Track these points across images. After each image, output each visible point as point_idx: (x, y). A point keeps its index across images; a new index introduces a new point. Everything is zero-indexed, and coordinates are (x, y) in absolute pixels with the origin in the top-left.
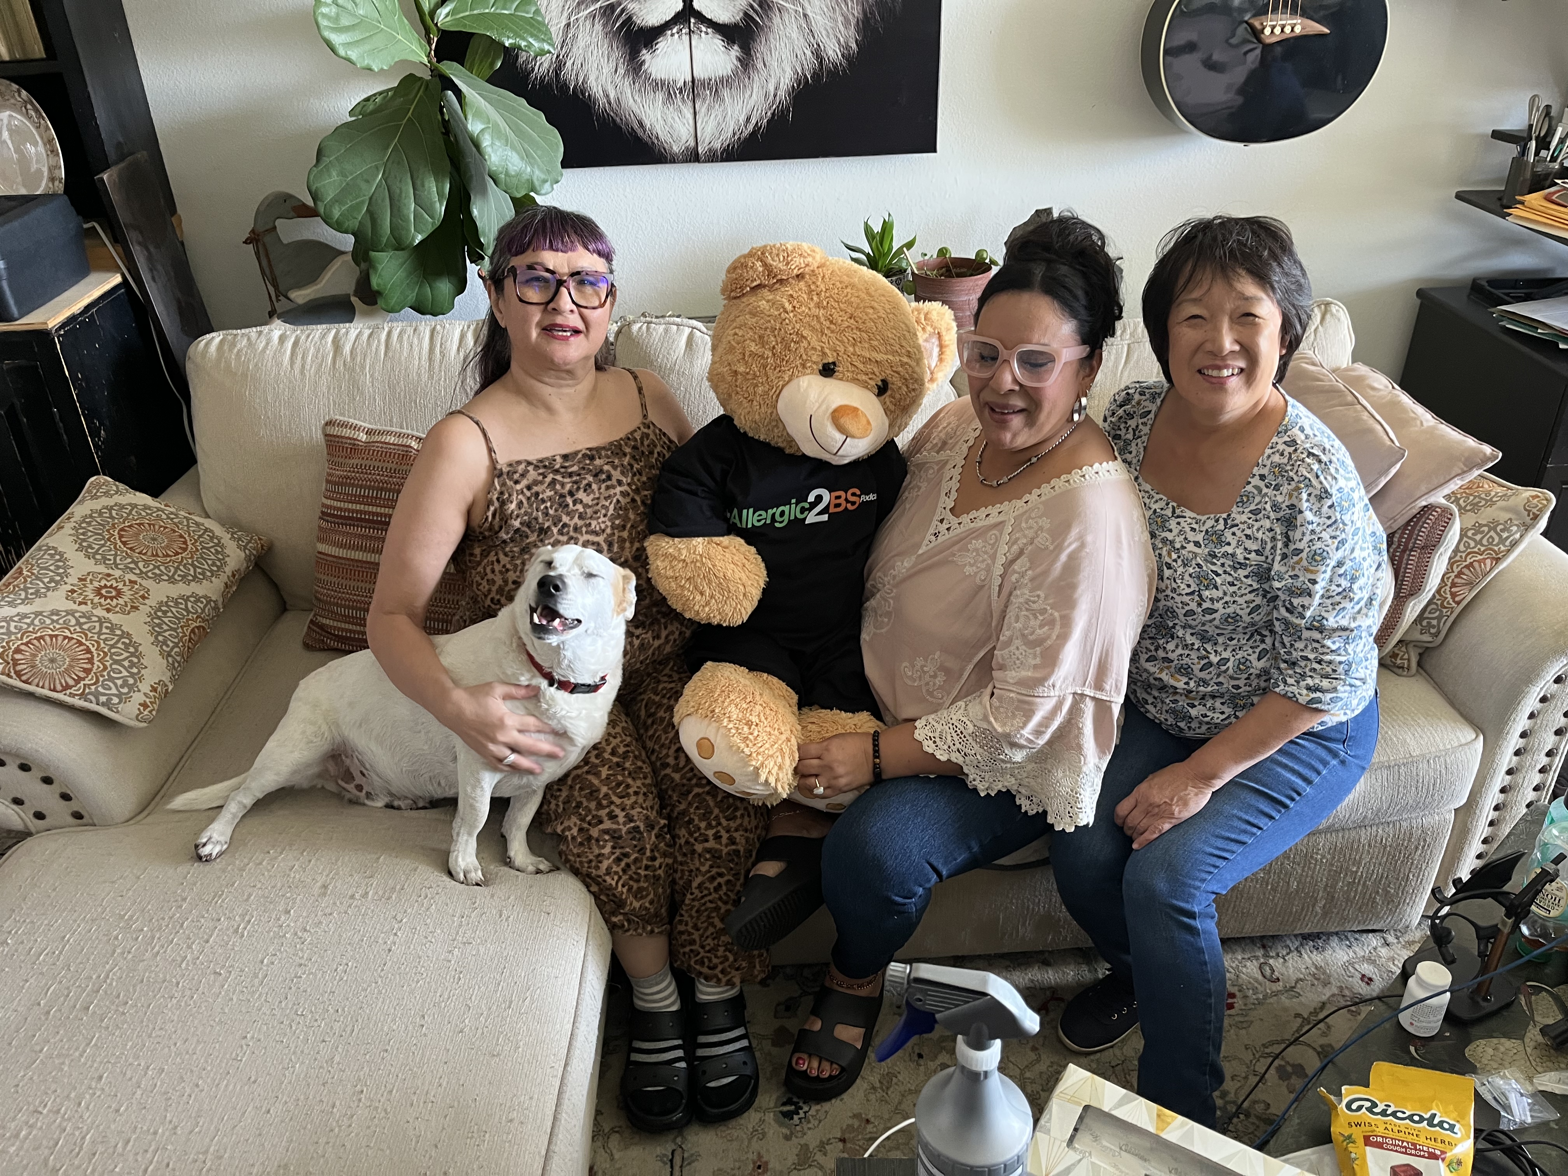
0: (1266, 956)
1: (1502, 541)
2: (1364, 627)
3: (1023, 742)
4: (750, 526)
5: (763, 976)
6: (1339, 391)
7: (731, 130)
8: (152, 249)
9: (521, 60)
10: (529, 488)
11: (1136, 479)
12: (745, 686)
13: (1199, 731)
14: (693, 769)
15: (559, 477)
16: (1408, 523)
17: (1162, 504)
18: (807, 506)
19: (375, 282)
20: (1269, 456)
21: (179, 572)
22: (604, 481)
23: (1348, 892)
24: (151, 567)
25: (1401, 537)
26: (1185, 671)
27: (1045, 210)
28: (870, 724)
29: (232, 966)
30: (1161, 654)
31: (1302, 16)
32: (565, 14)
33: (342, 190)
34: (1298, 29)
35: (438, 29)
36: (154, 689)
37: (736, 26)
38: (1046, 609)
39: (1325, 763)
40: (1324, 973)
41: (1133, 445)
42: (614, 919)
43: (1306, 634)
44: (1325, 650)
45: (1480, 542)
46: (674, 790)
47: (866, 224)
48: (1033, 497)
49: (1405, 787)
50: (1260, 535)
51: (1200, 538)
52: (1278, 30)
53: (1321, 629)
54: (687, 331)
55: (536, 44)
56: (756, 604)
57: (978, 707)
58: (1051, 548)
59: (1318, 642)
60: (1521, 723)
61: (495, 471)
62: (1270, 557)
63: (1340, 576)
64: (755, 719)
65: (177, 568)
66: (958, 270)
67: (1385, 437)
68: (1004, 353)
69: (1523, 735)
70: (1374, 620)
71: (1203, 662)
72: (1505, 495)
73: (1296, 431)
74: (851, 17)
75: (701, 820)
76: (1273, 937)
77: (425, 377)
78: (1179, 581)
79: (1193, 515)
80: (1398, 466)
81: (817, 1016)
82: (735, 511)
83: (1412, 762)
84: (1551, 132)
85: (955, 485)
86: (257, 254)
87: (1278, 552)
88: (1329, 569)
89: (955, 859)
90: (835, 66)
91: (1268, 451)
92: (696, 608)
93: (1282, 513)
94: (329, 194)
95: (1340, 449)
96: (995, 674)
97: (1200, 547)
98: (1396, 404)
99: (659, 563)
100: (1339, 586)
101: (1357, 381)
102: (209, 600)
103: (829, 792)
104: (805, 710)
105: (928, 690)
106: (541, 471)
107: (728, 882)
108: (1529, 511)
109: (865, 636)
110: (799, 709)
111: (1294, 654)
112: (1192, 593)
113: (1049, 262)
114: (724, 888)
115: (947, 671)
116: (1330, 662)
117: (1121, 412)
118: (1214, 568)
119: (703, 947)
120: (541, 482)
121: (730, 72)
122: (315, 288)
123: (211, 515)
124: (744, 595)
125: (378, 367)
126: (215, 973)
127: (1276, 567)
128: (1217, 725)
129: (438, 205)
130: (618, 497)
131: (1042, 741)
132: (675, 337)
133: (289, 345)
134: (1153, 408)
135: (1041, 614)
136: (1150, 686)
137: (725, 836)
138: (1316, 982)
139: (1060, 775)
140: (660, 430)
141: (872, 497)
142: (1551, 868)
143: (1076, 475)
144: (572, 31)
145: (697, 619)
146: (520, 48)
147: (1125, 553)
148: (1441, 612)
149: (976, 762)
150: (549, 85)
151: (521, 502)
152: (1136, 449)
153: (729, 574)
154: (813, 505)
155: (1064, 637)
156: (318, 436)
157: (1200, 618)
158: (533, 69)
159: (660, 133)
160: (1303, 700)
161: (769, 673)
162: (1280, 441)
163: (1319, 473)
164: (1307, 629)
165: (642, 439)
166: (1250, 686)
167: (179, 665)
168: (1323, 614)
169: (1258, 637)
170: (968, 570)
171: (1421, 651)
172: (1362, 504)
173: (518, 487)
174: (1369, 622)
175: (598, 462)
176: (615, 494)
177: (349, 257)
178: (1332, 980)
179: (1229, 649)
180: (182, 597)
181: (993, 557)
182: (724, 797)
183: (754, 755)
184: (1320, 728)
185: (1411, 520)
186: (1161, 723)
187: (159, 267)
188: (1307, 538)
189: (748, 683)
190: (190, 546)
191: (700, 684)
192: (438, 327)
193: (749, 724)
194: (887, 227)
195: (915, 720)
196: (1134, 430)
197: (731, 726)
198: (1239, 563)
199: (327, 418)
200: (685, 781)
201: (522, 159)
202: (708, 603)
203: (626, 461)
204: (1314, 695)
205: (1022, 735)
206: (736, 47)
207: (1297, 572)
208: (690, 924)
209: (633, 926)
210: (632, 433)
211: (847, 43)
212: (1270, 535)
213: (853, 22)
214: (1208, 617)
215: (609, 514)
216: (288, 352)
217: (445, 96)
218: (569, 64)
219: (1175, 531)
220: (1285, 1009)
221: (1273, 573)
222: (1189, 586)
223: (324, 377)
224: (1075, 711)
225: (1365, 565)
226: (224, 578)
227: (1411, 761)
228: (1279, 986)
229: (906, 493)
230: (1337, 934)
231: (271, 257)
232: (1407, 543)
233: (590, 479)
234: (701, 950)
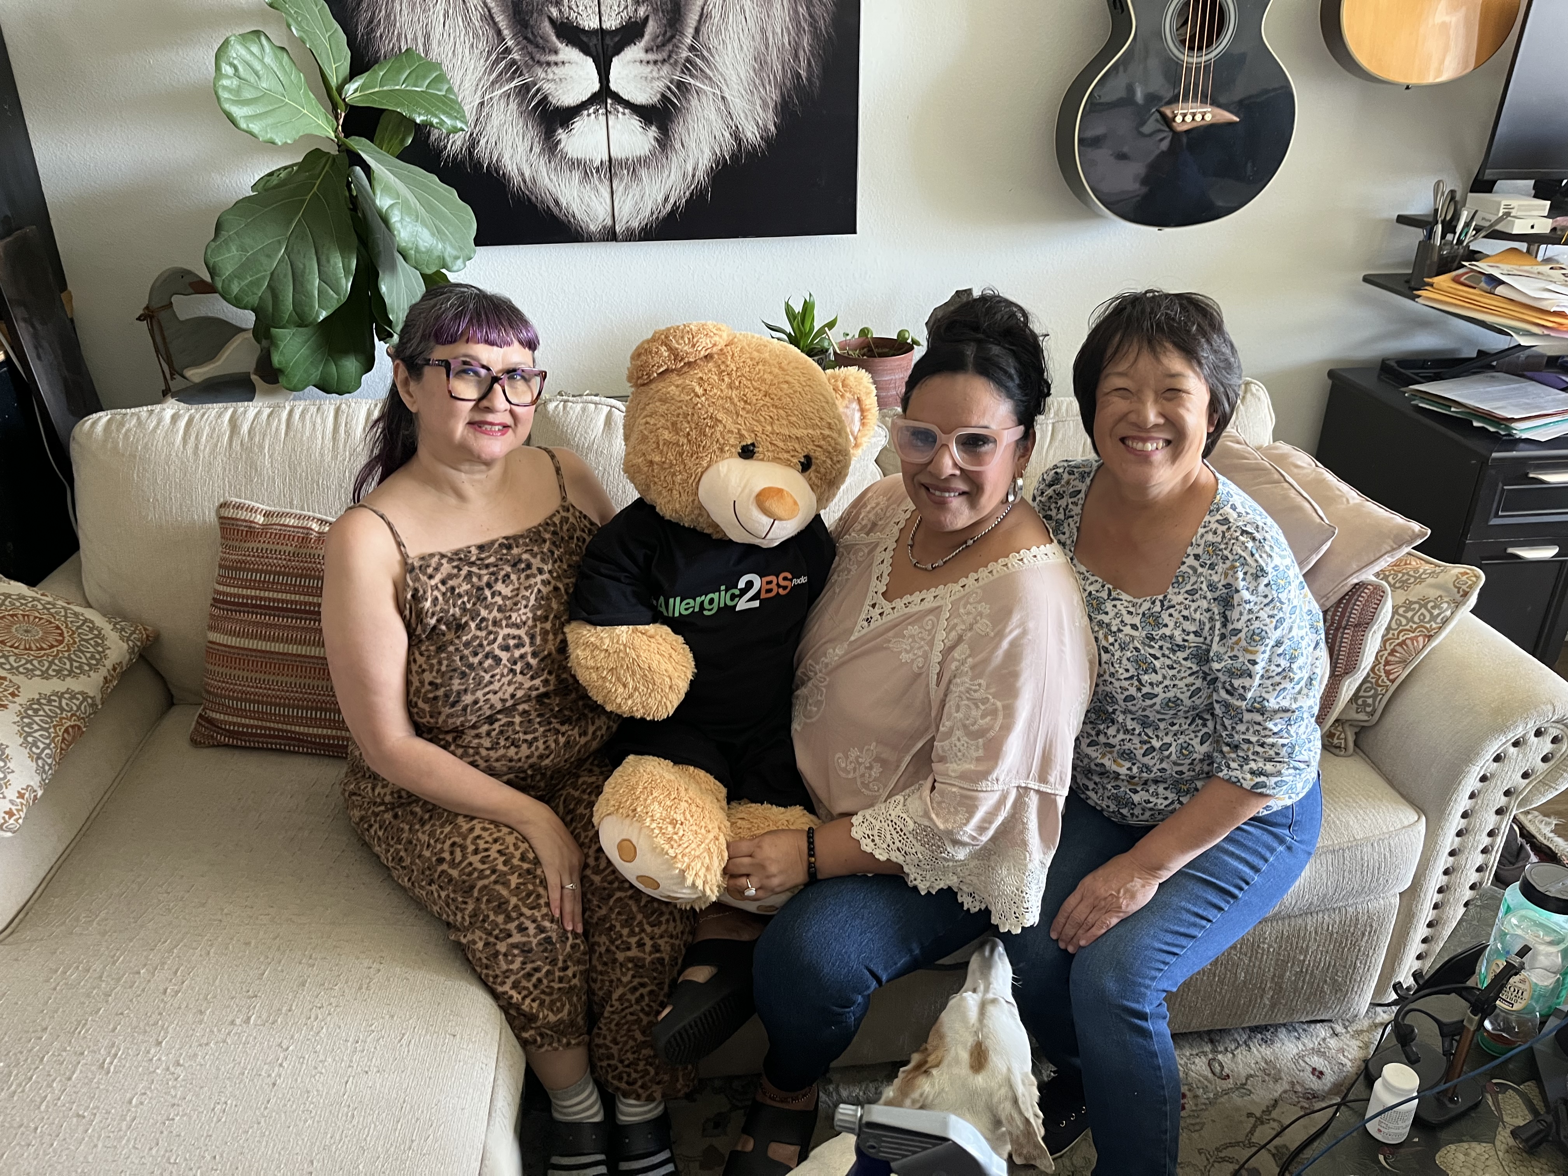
0: (1215, 1051)
1: (1433, 618)
2: (1306, 708)
3: (966, 839)
4: (677, 614)
5: (686, 1090)
6: (1265, 469)
7: (649, 209)
8: (39, 326)
9: (432, 138)
10: (443, 582)
11: (1072, 559)
12: (669, 781)
13: (1145, 818)
14: (615, 871)
15: (474, 569)
16: (1340, 601)
17: (1097, 586)
18: (737, 592)
19: (276, 359)
20: (1202, 536)
21: (54, 667)
22: (523, 570)
23: (1296, 982)
24: (23, 661)
25: (1334, 615)
26: (1128, 755)
27: (965, 291)
28: (804, 820)
29: (98, 1108)
30: (1102, 739)
31: (1211, 104)
32: (479, 93)
33: (242, 265)
34: (1208, 118)
35: (346, 104)
36: (21, 796)
37: (654, 107)
38: (988, 699)
39: (1272, 850)
40: (1275, 1068)
41: (1066, 525)
42: (525, 1035)
43: (1247, 716)
44: (1267, 733)
45: (1411, 620)
46: (593, 894)
47: (787, 304)
48: (970, 581)
49: (1350, 872)
50: (1197, 616)
51: (1137, 620)
52: (1189, 118)
53: (1262, 711)
54: (606, 409)
55: (449, 122)
56: (682, 696)
57: (917, 803)
58: (992, 634)
59: (1259, 724)
60: (1462, 803)
61: (408, 568)
62: (1209, 638)
63: (1279, 655)
64: (679, 817)
65: (51, 663)
66: (880, 351)
67: (1314, 514)
68: (941, 437)
69: (1465, 815)
70: (1312, 702)
71: (1145, 747)
72: (1434, 572)
73: (1228, 509)
74: (769, 100)
75: (622, 927)
76: (1220, 1030)
77: (328, 458)
78: (1117, 666)
79: (1130, 598)
80: (1329, 543)
81: (749, 1134)
82: (662, 599)
83: (1357, 845)
84: (1456, 217)
85: (886, 569)
86: (151, 331)
87: (1217, 632)
88: (1268, 648)
89: (896, 964)
90: (754, 147)
91: (1201, 531)
92: (619, 700)
93: (1218, 593)
94: (228, 269)
95: (1271, 527)
96: (934, 766)
97: (1137, 629)
98: (1321, 482)
99: (579, 652)
100: (1278, 666)
101: (1281, 459)
102: (85, 696)
103: (761, 893)
104: (734, 804)
105: (862, 783)
106: (455, 564)
107: (651, 992)
108: (1459, 588)
109: (796, 726)
110: (728, 803)
111: (1236, 737)
112: (1131, 678)
113: (979, 342)
114: (647, 999)
115: (884, 762)
116: (1273, 745)
117: (1050, 492)
118: (1152, 651)
119: (622, 1061)
120: (457, 576)
121: (648, 153)
122: (212, 366)
123: (93, 604)
124: (670, 687)
125: (278, 448)
126: (78, 1116)
127: (1215, 647)
128: (1160, 812)
129: (344, 281)
130: (539, 586)
131: (985, 838)
132: (593, 415)
133: (182, 424)
134: (1083, 487)
135: (983, 704)
136: (1090, 771)
137: (649, 943)
138: (1267, 1078)
139: (1005, 872)
140: (581, 513)
141: (803, 580)
142: (1515, 962)
143: (1013, 559)
144: (486, 110)
145: (619, 712)
146: (431, 125)
147: (1067, 640)
148: (1376, 690)
149: (916, 862)
150: (463, 162)
151: (436, 598)
152: (1070, 528)
153: (654, 665)
154: (743, 592)
155: (1007, 728)
156: (211, 517)
157: (1140, 703)
158: (446, 147)
159: (576, 213)
160: (1247, 785)
161: (695, 766)
162: (1213, 519)
163: (1254, 551)
164: (1248, 711)
165: (561, 523)
166: (1194, 770)
167: (50, 768)
168: (1264, 695)
169: (1200, 722)
170: (905, 657)
171: (1357, 730)
172: (1297, 582)
173: (433, 582)
174: (1310, 702)
175: (515, 551)
176: (536, 584)
177: (250, 335)
178: (1283, 1075)
179: (1171, 734)
180: (55, 694)
181: (931, 643)
182: (648, 902)
183: (680, 856)
184: (1266, 813)
185: (1343, 598)
186: (1103, 810)
187: (45, 344)
188: (1245, 618)
189: (673, 778)
190: (67, 638)
191: (620, 780)
192: (344, 406)
193: (674, 822)
194: (808, 307)
195: (851, 814)
196: (1065, 510)
197: (654, 825)
198: (1178, 645)
199: (222, 500)
200: (606, 884)
201: (433, 235)
202: (631, 696)
203: (546, 547)
204: (1259, 780)
205: (965, 832)
206: (654, 128)
207: (1235, 652)
208: (609, 1038)
209: (547, 1040)
210: (551, 518)
211: (765, 126)
212: (1208, 615)
213: (771, 105)
214: (1149, 702)
215: (530, 605)
216: (181, 432)
217: (353, 171)
218: (483, 142)
219: (1112, 614)
220: (1237, 1109)
221: (1212, 654)
222: (1127, 670)
223: (219, 458)
224: (1019, 805)
225: (1304, 644)
226: (103, 672)
227: (1355, 845)
228: (1230, 1084)
229: (835, 577)
230: (1284, 1025)
231: (166, 333)
232: (1340, 622)
233: (508, 569)
234: (620, 1065)
